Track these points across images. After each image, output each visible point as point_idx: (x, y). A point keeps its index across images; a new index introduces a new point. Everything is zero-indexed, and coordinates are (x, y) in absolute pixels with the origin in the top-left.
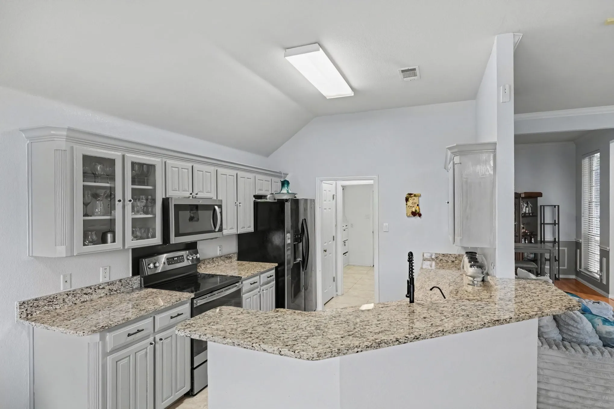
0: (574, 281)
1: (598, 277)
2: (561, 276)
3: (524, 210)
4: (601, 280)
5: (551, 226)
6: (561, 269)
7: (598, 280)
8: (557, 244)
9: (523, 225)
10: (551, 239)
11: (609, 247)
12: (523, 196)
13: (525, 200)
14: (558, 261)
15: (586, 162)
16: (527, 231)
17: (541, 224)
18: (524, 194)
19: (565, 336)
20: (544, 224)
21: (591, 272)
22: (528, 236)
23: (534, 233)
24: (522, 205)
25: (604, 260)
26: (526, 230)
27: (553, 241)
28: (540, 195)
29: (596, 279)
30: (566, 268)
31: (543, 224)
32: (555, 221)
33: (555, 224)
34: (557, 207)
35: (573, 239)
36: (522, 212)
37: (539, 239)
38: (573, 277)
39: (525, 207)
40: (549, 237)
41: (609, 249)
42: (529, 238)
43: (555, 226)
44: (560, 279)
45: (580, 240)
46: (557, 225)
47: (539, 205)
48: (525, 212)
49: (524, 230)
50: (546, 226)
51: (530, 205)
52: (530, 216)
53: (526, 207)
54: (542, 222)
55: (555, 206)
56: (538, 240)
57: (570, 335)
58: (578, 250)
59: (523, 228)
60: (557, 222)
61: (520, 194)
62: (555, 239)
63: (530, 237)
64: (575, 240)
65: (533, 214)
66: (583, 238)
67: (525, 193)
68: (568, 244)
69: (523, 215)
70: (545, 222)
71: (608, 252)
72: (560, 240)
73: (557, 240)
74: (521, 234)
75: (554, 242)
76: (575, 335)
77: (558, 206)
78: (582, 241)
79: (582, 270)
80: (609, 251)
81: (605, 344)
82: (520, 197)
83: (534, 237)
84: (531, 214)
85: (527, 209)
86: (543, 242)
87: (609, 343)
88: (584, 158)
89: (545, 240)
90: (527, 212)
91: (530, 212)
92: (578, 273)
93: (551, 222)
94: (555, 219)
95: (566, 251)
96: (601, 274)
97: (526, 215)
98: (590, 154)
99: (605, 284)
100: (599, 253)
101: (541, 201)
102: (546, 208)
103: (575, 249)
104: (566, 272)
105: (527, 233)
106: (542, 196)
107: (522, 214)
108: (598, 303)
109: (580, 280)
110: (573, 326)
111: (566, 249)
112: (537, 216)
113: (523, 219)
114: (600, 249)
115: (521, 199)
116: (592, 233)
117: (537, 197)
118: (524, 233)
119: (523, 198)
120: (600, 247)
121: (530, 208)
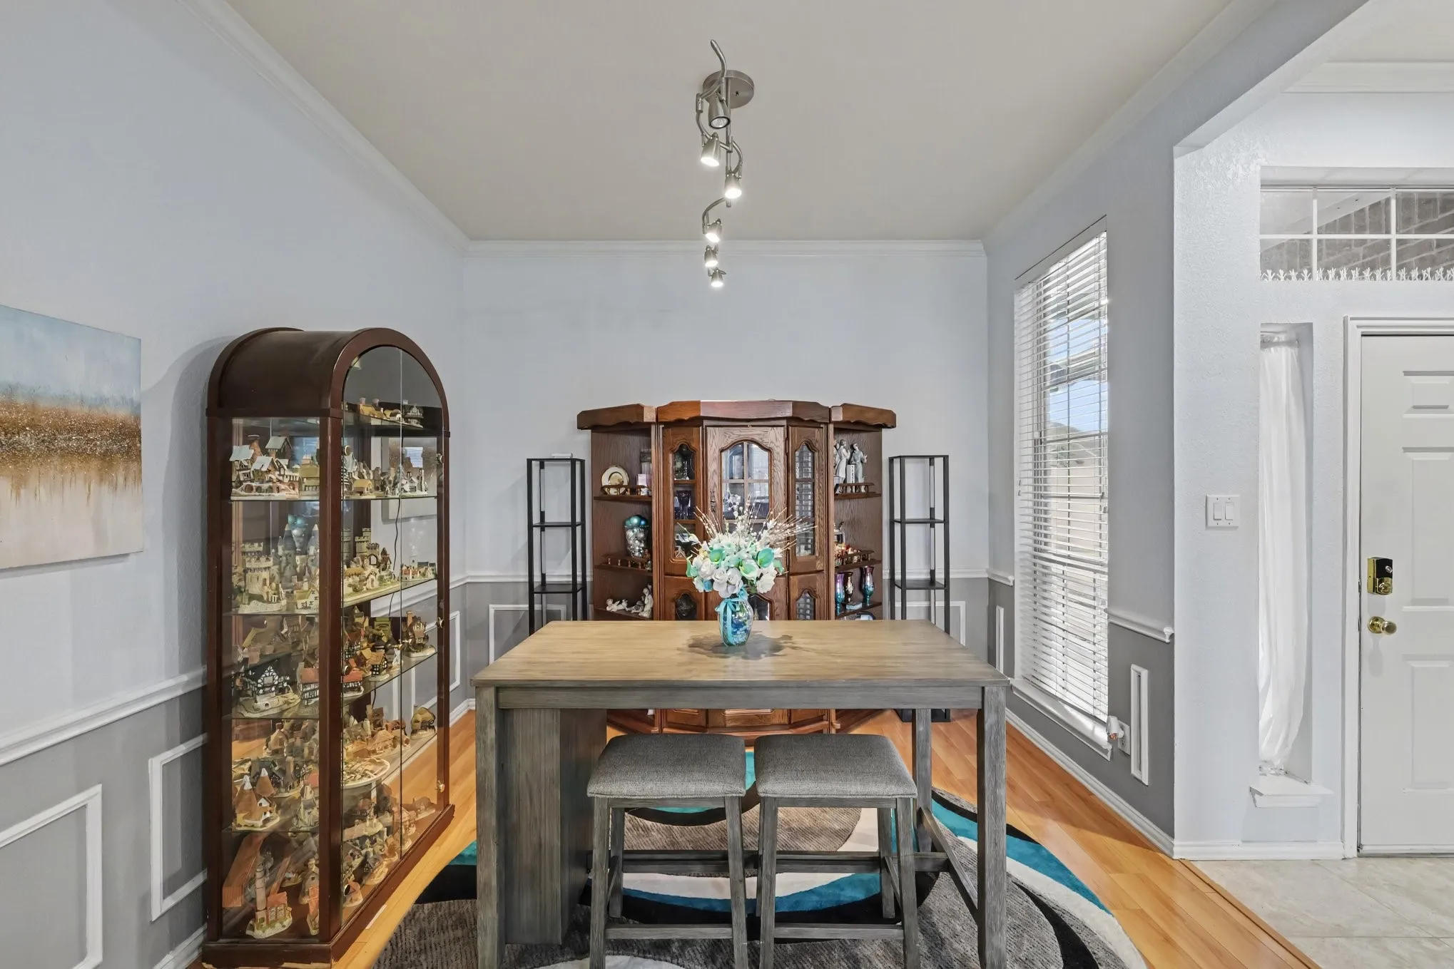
1: (1106, 738)
3: (842, 475)
4: (1124, 757)
5: (924, 528)
7: (1105, 751)
8: (941, 589)
9: (838, 528)
10: (920, 573)
11: (1170, 625)
12: (838, 416)
13: (846, 439)
16: (850, 552)
17: (892, 522)
18: (841, 408)
20: (901, 522)
22: (854, 565)
23: (870, 556)
24: (835, 456)
25: (1141, 673)
26: (847, 548)
27: (926, 580)
28: (885, 421)
29: (1086, 737)
31: (896, 523)
32: (934, 511)
33: (932, 522)
34: (939, 463)
36: (836, 482)
37: (887, 575)
39: (844, 461)
40: (915, 567)
41: (1172, 636)
42: (857, 572)
43: (932, 529)
45: (1010, 577)
46: (939, 528)
47: (886, 455)
48: (845, 481)
49: (843, 547)
50: (908, 528)
52: (858, 496)
54: (897, 516)
55: (932, 458)
56: (884, 578)
58: (1001, 612)
59: (841, 540)
60: (939, 515)
61: (830, 410)
62: (934, 573)
63: (861, 569)
65: (871, 489)
66: (1017, 570)
67: (844, 406)
68: (967, 588)
69: (837, 492)
70: (908, 516)
71: (1164, 648)
72: (951, 576)
73: (940, 577)
74: (834, 563)
75: (931, 583)
77: (946, 458)
78: (1014, 579)
79: (1017, 682)
80: (1171, 644)
82: (830, 422)
83: (871, 570)
84: (863, 490)
86: (898, 584)
88: (1019, 290)
89: (905, 578)
91: (861, 480)
93: (922, 516)
94: (932, 506)
95: (963, 612)
96: (1119, 732)
98: (1044, 264)
99: (1146, 781)
100: (1105, 638)
101: (891, 443)
102: (907, 465)
105: (852, 556)
106: (892, 426)
111: (962, 604)
112: (880, 495)
113: (840, 504)
114: (1111, 624)
115: (831, 427)
116: (1045, 551)
117: (880, 427)
118: (841, 556)
119: (841, 429)
120: (1110, 615)
121: (860, 467)
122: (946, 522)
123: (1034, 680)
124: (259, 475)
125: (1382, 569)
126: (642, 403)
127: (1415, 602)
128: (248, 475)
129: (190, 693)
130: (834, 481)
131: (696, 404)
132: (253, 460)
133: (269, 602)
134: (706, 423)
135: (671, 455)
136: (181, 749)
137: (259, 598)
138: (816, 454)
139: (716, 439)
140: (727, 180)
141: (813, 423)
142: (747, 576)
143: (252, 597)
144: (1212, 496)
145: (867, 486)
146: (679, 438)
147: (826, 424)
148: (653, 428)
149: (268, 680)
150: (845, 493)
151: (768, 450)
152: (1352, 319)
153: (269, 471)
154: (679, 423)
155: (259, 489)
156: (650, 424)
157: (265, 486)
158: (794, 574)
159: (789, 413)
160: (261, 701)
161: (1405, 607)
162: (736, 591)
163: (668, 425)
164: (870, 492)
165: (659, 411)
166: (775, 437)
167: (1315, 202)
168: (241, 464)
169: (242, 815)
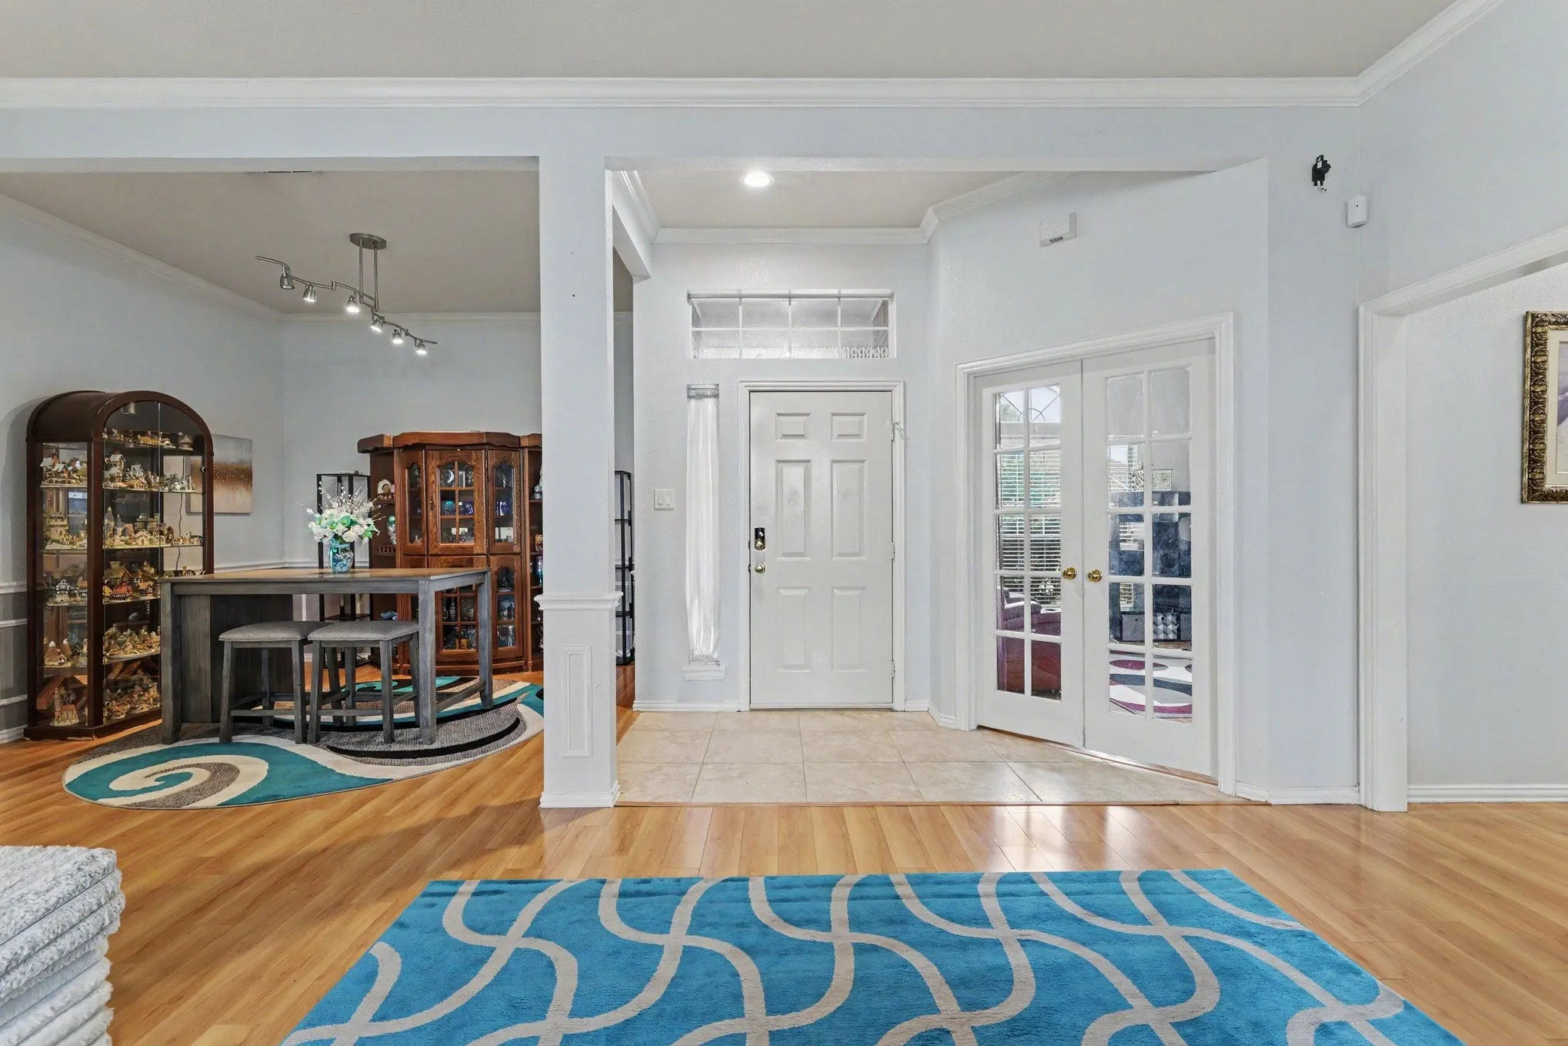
32: (630, 513)
61: (519, 438)
82: (521, 446)
124: (57, 474)
125: (759, 534)
126: (382, 433)
127: (785, 555)
128: (51, 474)
129: (20, 593)
132: (53, 466)
133: (62, 543)
134: (427, 447)
135: (406, 471)
136: (13, 622)
137: (57, 542)
139: (433, 461)
140: (349, 301)
143: (54, 541)
144: (658, 490)
147: (523, 450)
148: (393, 451)
149: (63, 587)
152: (741, 382)
153: (62, 472)
155: (56, 482)
156: (391, 449)
157: (60, 480)
158: (493, 555)
159: (484, 439)
160: (59, 599)
161: (779, 558)
163: (400, 449)
165: (395, 438)
167: (741, 307)
168: (47, 468)
169: (48, 659)
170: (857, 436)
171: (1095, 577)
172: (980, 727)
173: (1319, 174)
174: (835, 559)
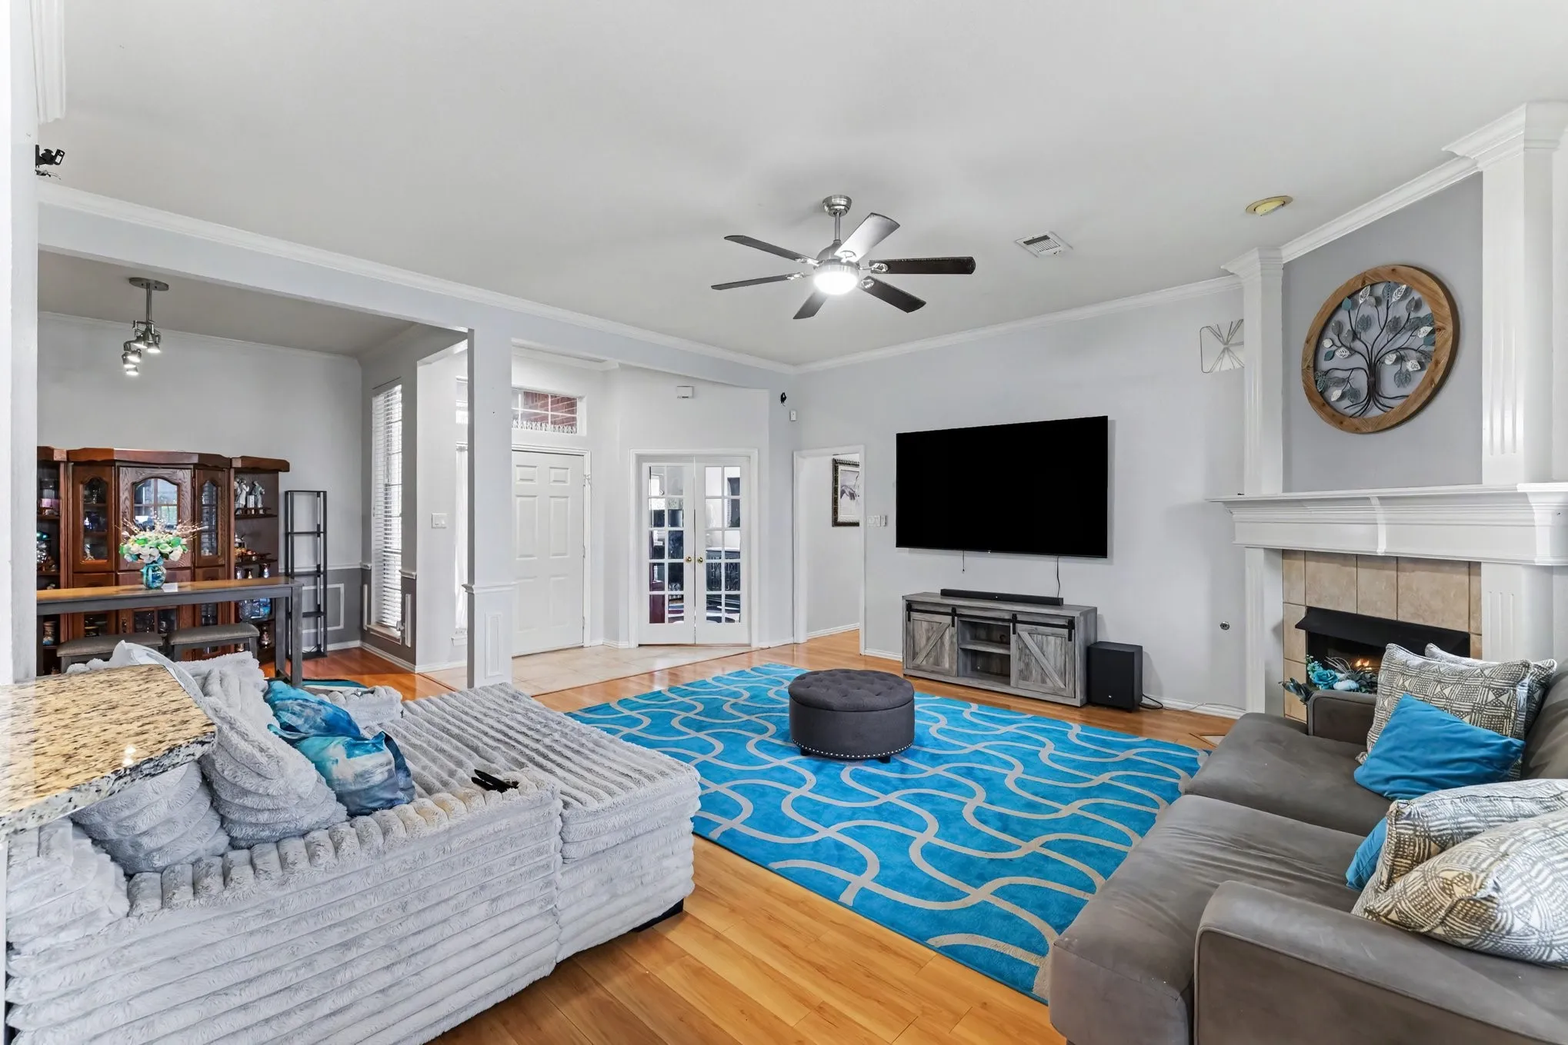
0: (358, 652)
1: (399, 633)
2: (331, 647)
3: (242, 502)
4: (403, 639)
5: (310, 538)
6: (331, 631)
7: (398, 640)
8: (322, 576)
9: (239, 537)
10: (307, 567)
11: (415, 570)
12: (238, 464)
13: (247, 478)
14: (325, 613)
15: (379, 402)
16: (249, 554)
17: (287, 534)
18: (240, 458)
19: (237, 833)
20: (293, 533)
21: (387, 627)
22: (255, 563)
23: (268, 557)
24: (236, 489)
25: (409, 597)
26: (247, 551)
27: (312, 571)
28: (284, 466)
29: (395, 639)
30: (341, 627)
31: (289, 534)
32: (319, 526)
33: (317, 533)
34: (321, 495)
35: (356, 564)
36: (237, 506)
37: (281, 569)
38: (357, 643)
39: (245, 493)
40: (304, 562)
41: (416, 575)
42: (256, 568)
43: (317, 539)
44: (328, 654)
45: (369, 565)
46: (322, 537)
47: (282, 490)
48: (245, 507)
49: (243, 550)
50: (297, 538)
51: (260, 489)
52: (257, 516)
53: (250, 493)
54: (289, 530)
55: (319, 493)
56: (279, 571)
57: (251, 824)
58: (366, 587)
59: (241, 545)
60: (322, 530)
61: (231, 460)
62: (319, 567)
63: (260, 566)
64: (359, 567)
66: (373, 560)
67: (243, 458)
68: (345, 575)
69: (238, 513)
70: (295, 530)
71: (414, 581)
72: (328, 569)
73: (322, 569)
74: (233, 559)
75: (317, 573)
76: (263, 817)
77: (325, 493)
78: (372, 565)
79: (373, 626)
80: (416, 579)
81: (353, 808)
82: (231, 467)
83: (269, 567)
84: (261, 512)
85: (252, 498)
86: (290, 575)
87: (364, 803)
88: (377, 394)
89: (295, 570)
90: (251, 505)
91: (260, 506)
92: (365, 635)
93: (311, 530)
94: (317, 522)
95: (342, 591)
96: (402, 628)
97: (249, 512)
98: (384, 387)
99: (409, 647)
100: (400, 587)
101: (285, 481)
102: (297, 497)
103: (360, 584)
104: (341, 637)
105: (252, 556)
106: (288, 470)
107: (238, 509)
108: (372, 692)
109: (370, 648)
110: (256, 793)
111: (342, 586)
112: (276, 516)
113: (241, 523)
114: (402, 578)
115: (232, 472)
116: (389, 548)
117: (276, 471)
118: (242, 556)
119: (238, 471)
120: (402, 573)
121: (259, 497)
122: (325, 532)
123: (380, 623)
126: (53, 446)
127: (521, 557)
130: (235, 506)
131: (111, 451)
134: (117, 464)
135: (81, 486)
138: (219, 488)
139: (127, 477)
141: (217, 468)
142: (162, 551)
145: (265, 510)
146: (90, 474)
147: (229, 470)
148: (62, 467)
150: (245, 514)
151: (178, 485)
154: (91, 463)
156: (58, 463)
158: (199, 567)
159: (195, 460)
161: (518, 559)
162: (156, 559)
163: (77, 464)
164: (269, 513)
165: (69, 453)
166: (185, 476)
170: (564, 482)
171: (700, 561)
172: (640, 645)
173: (783, 399)
174: (552, 557)
